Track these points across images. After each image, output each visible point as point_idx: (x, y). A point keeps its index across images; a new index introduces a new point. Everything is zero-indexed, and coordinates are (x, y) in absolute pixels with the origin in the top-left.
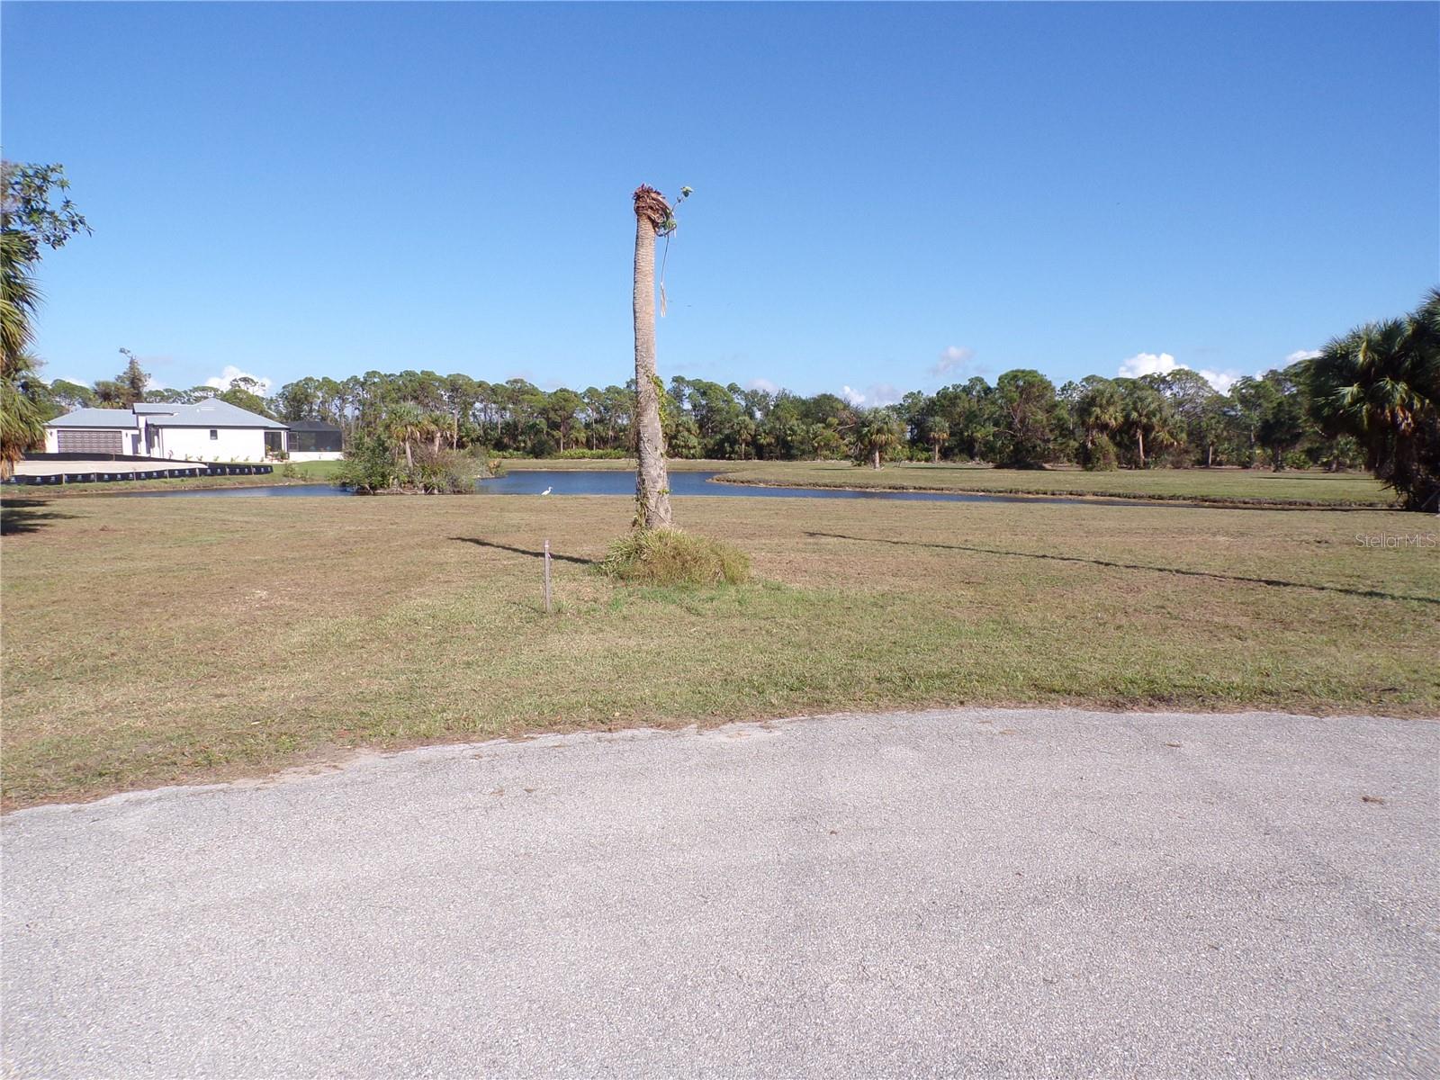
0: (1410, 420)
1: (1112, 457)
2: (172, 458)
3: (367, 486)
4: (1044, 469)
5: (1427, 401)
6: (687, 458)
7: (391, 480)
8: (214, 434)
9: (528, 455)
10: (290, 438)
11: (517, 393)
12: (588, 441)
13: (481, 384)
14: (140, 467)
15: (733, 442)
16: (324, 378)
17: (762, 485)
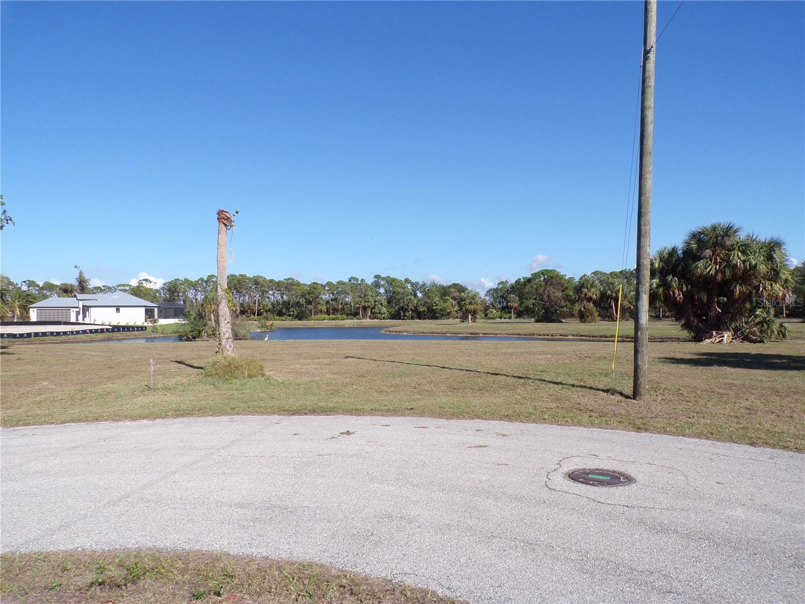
0: (681, 296)
1: (596, 314)
2: (95, 323)
3: (191, 337)
4: (562, 322)
5: (689, 286)
6: (380, 319)
7: (203, 334)
8: (118, 310)
9: (295, 319)
10: (160, 312)
11: (289, 285)
12: (327, 310)
13: (271, 281)
14: (75, 328)
15: (405, 310)
16: (185, 279)
17: (405, 333)
